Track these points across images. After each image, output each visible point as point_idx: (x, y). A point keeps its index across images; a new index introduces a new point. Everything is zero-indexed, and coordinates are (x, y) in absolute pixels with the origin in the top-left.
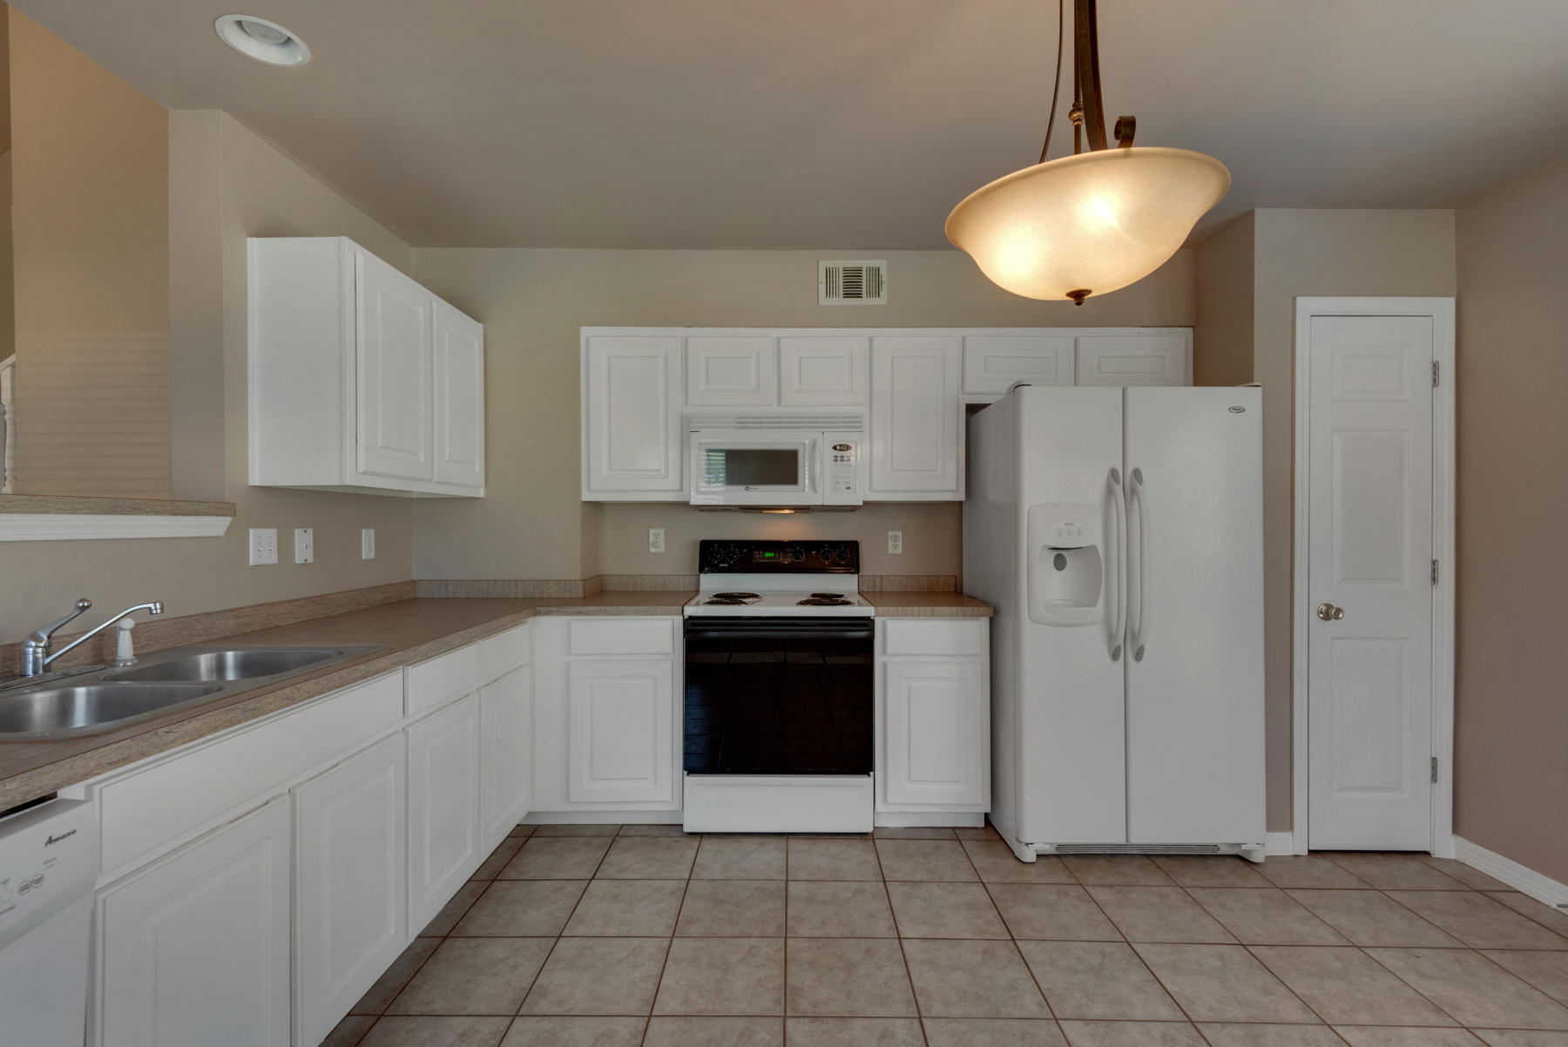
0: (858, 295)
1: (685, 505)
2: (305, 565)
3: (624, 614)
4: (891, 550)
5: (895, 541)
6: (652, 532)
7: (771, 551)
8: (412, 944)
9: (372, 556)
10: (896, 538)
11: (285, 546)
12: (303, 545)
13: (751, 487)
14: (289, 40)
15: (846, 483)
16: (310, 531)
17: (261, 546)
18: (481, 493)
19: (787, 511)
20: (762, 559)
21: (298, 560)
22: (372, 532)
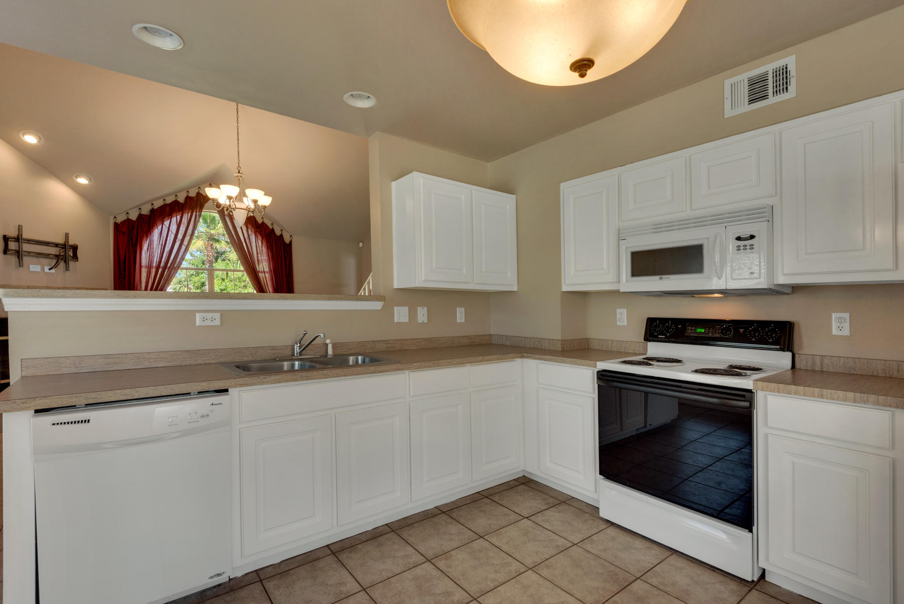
0: (765, 97)
1: (616, 293)
2: (423, 323)
3: (564, 362)
4: (835, 332)
5: (840, 323)
6: (618, 311)
7: (702, 328)
8: (431, 509)
9: (463, 321)
10: (840, 320)
11: (413, 314)
12: (422, 314)
13: (664, 276)
14: (369, 97)
15: (750, 268)
16: (425, 308)
17: (401, 314)
18: (515, 289)
19: (716, 295)
20: (694, 333)
21: (420, 321)
22: (463, 309)
